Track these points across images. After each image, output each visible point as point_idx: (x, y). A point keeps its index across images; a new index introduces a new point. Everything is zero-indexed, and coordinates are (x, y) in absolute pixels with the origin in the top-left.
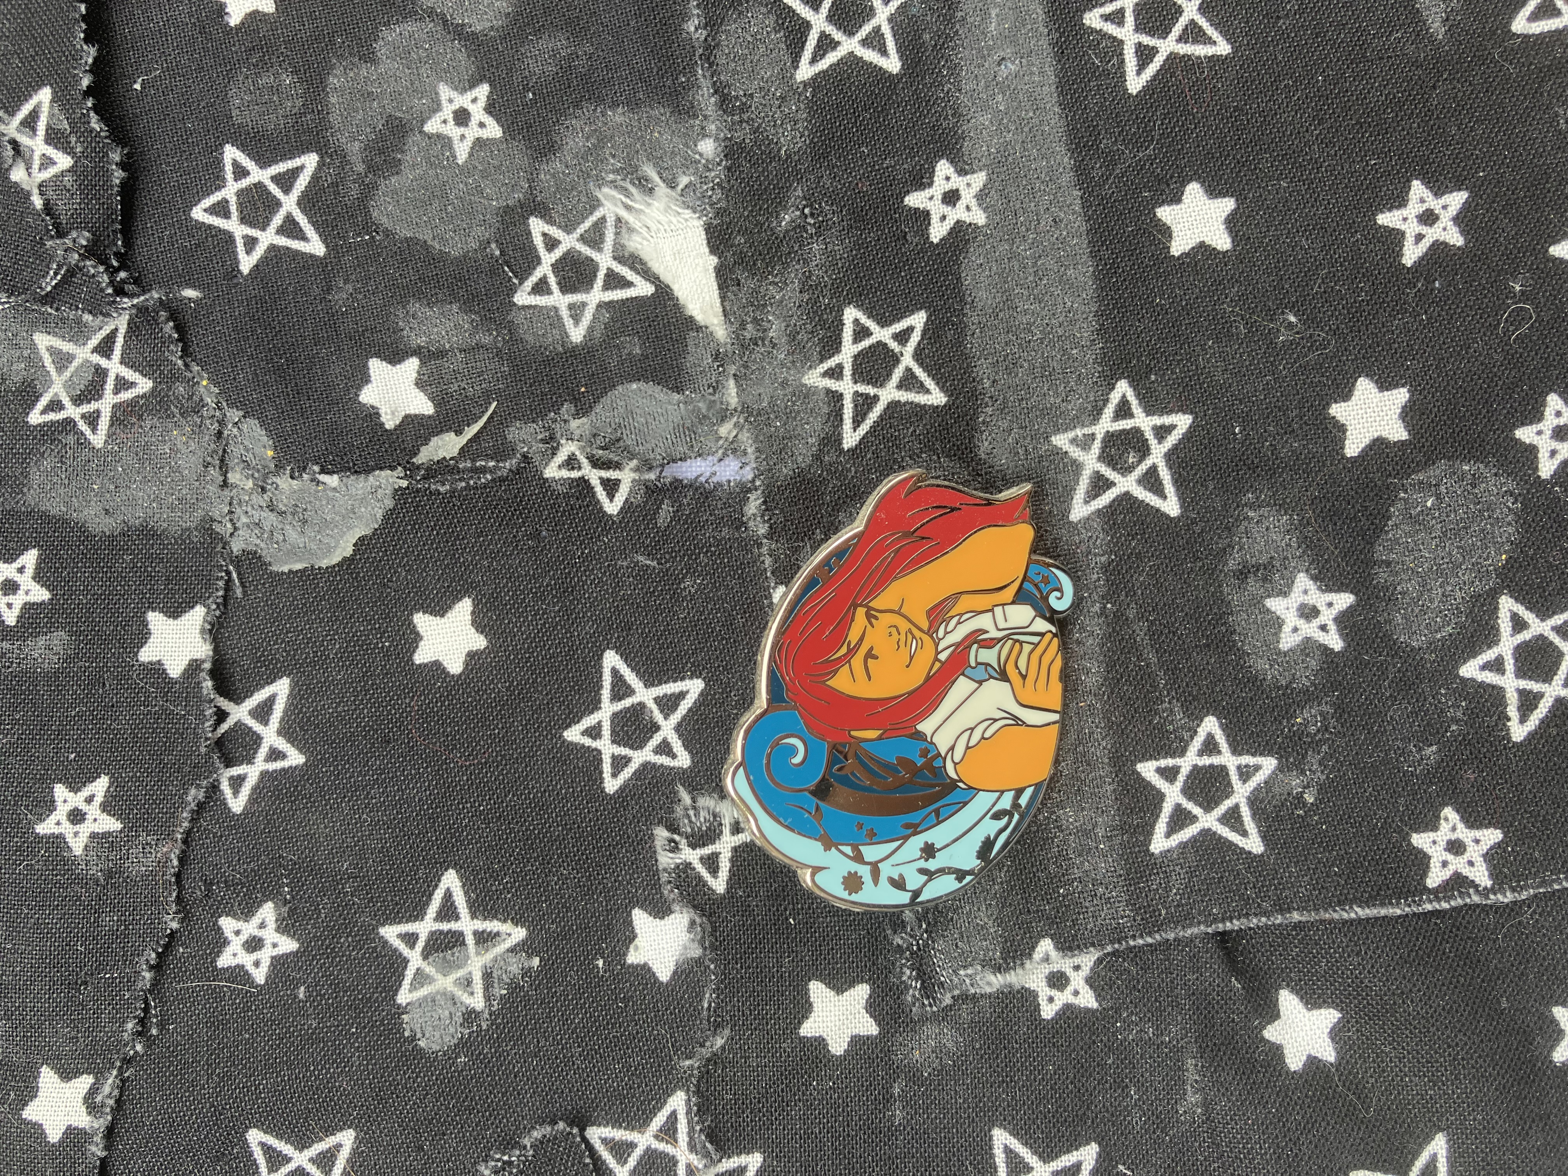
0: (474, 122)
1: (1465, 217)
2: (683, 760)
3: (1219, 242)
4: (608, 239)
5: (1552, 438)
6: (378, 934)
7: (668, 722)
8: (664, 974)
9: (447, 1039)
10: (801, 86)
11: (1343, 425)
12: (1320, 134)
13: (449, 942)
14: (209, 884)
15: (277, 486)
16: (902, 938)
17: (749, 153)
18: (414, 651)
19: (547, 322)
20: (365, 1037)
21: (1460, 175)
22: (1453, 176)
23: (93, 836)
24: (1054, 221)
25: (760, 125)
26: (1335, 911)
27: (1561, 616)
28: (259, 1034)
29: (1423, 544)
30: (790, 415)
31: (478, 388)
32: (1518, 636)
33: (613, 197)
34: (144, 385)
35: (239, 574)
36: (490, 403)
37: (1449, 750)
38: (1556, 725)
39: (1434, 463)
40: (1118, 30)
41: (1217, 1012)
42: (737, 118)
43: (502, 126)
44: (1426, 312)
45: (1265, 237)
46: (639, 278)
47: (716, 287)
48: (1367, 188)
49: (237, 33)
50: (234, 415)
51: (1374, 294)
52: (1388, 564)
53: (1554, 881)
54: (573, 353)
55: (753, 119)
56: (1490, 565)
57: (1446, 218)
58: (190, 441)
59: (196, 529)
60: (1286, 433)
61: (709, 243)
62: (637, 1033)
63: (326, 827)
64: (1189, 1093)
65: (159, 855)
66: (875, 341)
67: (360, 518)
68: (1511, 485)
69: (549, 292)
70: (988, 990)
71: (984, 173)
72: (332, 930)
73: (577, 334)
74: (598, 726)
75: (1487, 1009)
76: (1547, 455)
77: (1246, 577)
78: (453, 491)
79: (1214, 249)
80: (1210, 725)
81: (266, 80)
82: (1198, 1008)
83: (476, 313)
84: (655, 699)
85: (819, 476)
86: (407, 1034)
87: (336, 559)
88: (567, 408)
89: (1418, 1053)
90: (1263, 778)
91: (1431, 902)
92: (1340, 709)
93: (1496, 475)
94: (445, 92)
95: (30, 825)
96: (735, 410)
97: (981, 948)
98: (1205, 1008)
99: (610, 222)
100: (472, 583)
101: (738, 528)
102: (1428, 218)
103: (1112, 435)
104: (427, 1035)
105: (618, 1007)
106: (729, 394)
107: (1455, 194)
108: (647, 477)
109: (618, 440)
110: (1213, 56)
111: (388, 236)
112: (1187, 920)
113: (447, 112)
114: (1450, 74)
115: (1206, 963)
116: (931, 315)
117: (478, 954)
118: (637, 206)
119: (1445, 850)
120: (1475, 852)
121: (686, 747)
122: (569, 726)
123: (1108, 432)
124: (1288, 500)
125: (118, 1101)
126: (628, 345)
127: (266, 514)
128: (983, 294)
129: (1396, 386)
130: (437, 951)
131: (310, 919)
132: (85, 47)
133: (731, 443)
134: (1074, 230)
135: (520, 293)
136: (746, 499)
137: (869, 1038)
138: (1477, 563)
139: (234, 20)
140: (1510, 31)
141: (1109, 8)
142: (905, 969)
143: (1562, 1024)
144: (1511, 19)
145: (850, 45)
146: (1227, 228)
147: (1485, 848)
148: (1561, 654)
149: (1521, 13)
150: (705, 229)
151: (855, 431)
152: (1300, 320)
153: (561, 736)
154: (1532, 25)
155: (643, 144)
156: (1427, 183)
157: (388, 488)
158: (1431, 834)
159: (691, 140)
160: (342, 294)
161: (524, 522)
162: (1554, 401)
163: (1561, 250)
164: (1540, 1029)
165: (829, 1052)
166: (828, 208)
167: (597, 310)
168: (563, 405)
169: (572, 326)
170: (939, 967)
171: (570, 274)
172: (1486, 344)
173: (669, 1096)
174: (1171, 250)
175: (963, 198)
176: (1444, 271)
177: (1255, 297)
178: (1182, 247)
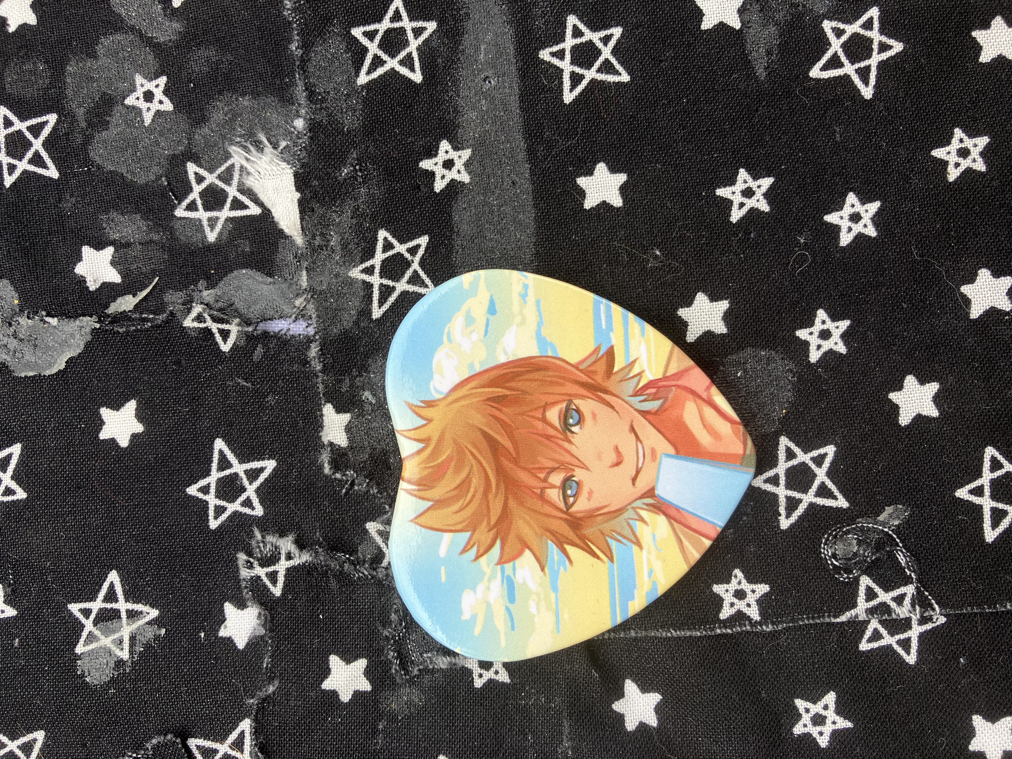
0: (156, 100)
1: (772, 193)
2: (259, 511)
3: (615, 201)
4: (235, 178)
5: (818, 337)
6: (67, 608)
7: (251, 487)
8: (241, 644)
9: (103, 677)
10: (360, 88)
11: (686, 322)
12: (684, 136)
13: (111, 616)
15: (19, 323)
16: (389, 631)
17: (324, 129)
18: (100, 432)
19: (194, 228)
20: (54, 673)
21: (770, 167)
22: (766, 168)
24: (513, 183)
25: (333, 111)
26: (657, 631)
27: (817, 451)
29: (734, 400)
30: (339, 295)
31: (149, 268)
32: (789, 463)
33: (239, 153)
36: (155, 278)
37: (741, 533)
38: (809, 521)
39: (743, 349)
40: (561, 62)
41: (583, 690)
42: (318, 106)
43: (173, 104)
44: (744, 253)
45: (645, 200)
46: (252, 204)
47: (298, 212)
48: (711, 172)
49: (13, 37)
51: (711, 239)
53: (799, 619)
54: (209, 248)
55: (328, 108)
56: (775, 416)
57: (759, 194)
61: (295, 184)
62: (223, 680)
63: (37, 539)
64: (565, 741)
66: (396, 252)
67: (70, 346)
68: (792, 366)
69: (197, 210)
70: (440, 667)
71: (470, 150)
72: (38, 604)
73: (212, 237)
74: (209, 485)
75: (751, 698)
76: (815, 348)
78: (127, 332)
79: (612, 206)
81: (29, 66)
82: (570, 688)
83: (151, 220)
84: (245, 471)
85: (357, 335)
86: (79, 673)
87: (54, 370)
88: (202, 284)
89: (707, 723)
91: (720, 628)
93: (782, 359)
94: (139, 79)
96: (306, 290)
98: (575, 687)
99: (237, 167)
100: (137, 390)
101: (304, 365)
102: (748, 193)
104: (92, 674)
105: (211, 663)
106: (302, 280)
107: (766, 179)
108: (247, 329)
109: (232, 305)
110: (618, 82)
111: (99, 168)
113: (140, 92)
114: (767, 103)
115: (577, 659)
116: (432, 238)
117: (128, 624)
118: (252, 158)
119: (733, 596)
120: (751, 598)
121: (262, 502)
122: (190, 485)
126: (242, 245)
127: (12, 339)
128: (465, 227)
129: (722, 299)
130: (102, 621)
131: (25, 596)
133: (302, 311)
134: (524, 190)
135: (178, 210)
136: (309, 347)
137: (365, 692)
138: (767, 414)
139: (12, 29)
140: (808, 76)
141: (555, 49)
142: (390, 652)
143: (800, 710)
144: (810, 68)
145: (392, 63)
146: (620, 193)
147: (758, 596)
148: (815, 476)
149: (817, 65)
150: (294, 175)
151: (380, 308)
152: (663, 254)
153: (185, 491)
154: (823, 73)
155: (260, 120)
156: (749, 171)
157: (88, 328)
158: (725, 585)
159: (289, 119)
160: (68, 204)
161: (171, 354)
162: (821, 314)
163: (831, 218)
164: (786, 712)
165: (339, 700)
166: (370, 166)
167: (225, 222)
168: (199, 281)
169: (209, 232)
170: (411, 650)
171: (211, 199)
172: (780, 275)
173: (240, 721)
174: (584, 205)
175: (456, 165)
176: (756, 227)
177: (635, 238)
178: (591, 204)
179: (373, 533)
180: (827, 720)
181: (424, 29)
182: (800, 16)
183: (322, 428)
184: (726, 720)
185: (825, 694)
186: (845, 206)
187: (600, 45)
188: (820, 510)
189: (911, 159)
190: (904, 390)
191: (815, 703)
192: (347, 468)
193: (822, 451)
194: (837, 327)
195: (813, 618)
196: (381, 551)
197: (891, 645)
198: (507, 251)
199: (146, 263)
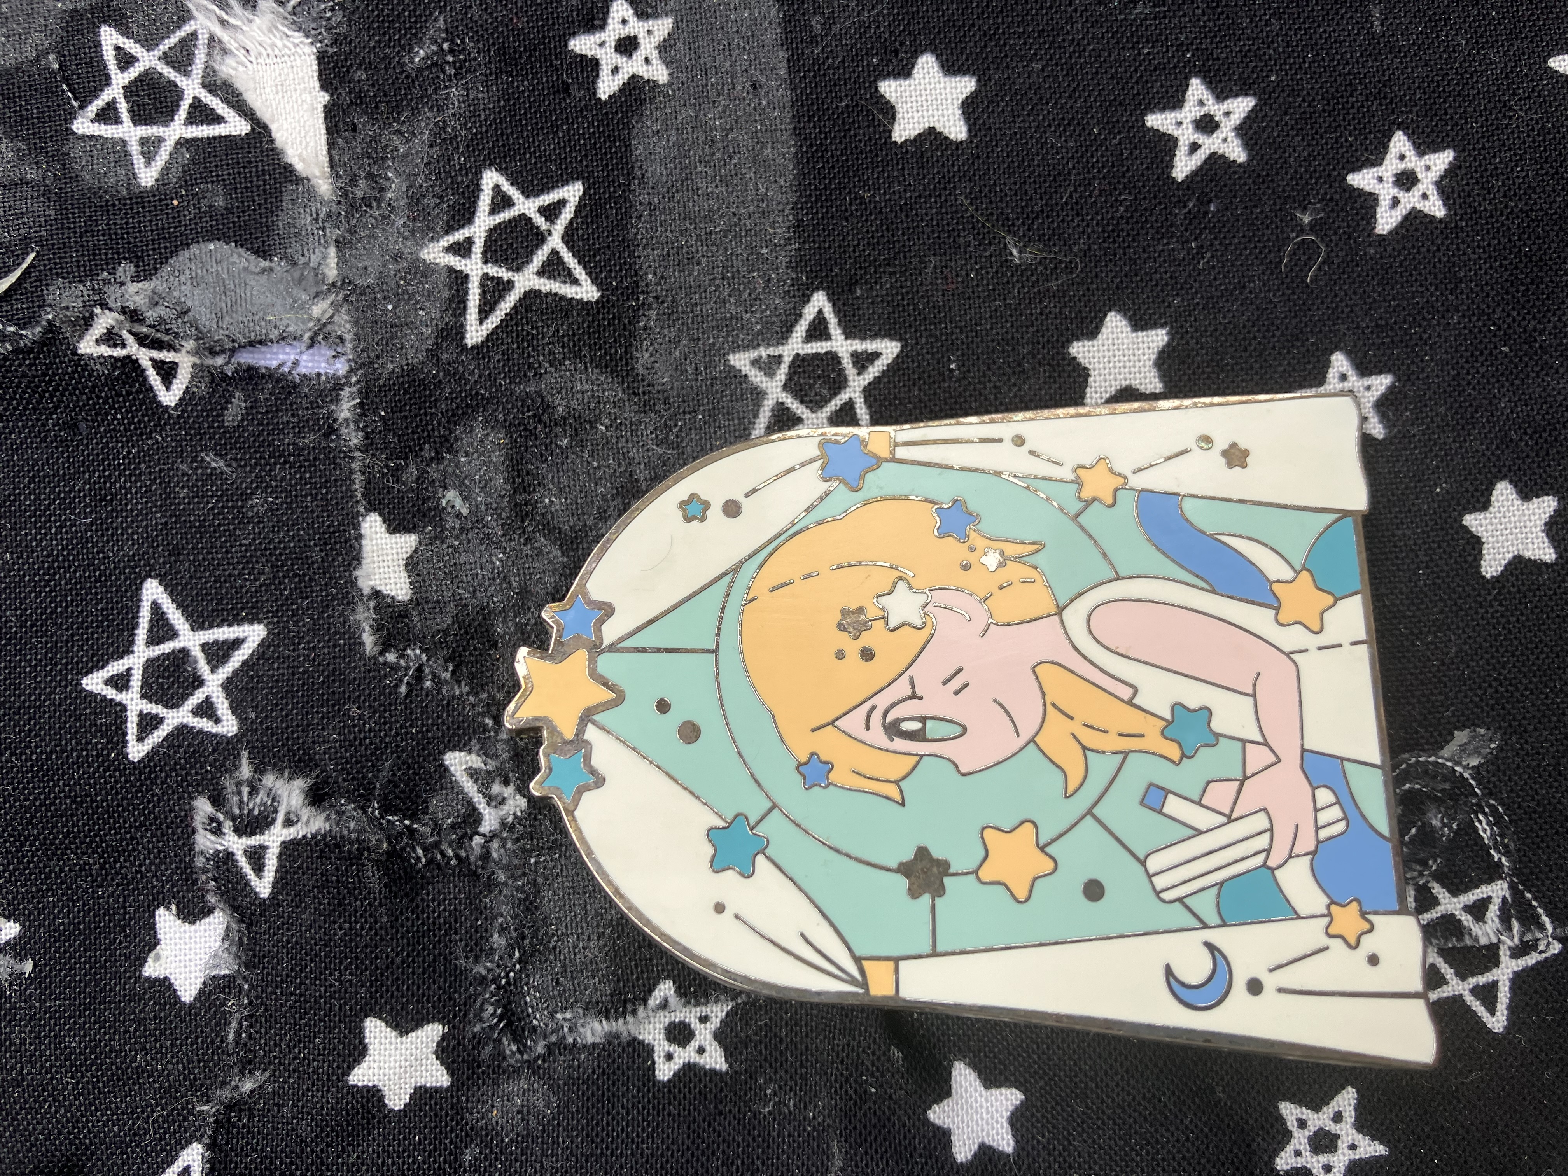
1: (1251, 128)
2: (229, 726)
3: (953, 129)
4: (197, 61)
7: (215, 676)
8: (187, 992)
11: (1086, 369)
16: (487, 968)
19: (112, 158)
21: (1249, 78)
22: (1240, 78)
24: (754, 86)
30: (402, 296)
31: (15, 233)
33: (207, 9)
36: (28, 254)
41: (871, 1085)
44: (1196, 239)
45: (1009, 129)
46: (233, 113)
47: (324, 131)
48: (1137, 82)
51: (1136, 210)
54: (140, 198)
57: (1227, 127)
61: (320, 75)
66: (517, 213)
69: (117, 121)
70: (591, 1040)
71: (670, 20)
73: (147, 176)
74: (128, 673)
75: (1197, 1100)
79: (946, 138)
83: (23, 140)
84: (202, 645)
85: (434, 377)
88: (124, 269)
89: (1111, 1148)
96: (334, 284)
97: (587, 987)
99: (203, 39)
101: (326, 435)
102: (1207, 125)
103: (803, 360)
105: (126, 1031)
106: (327, 265)
107: (1240, 99)
108: (210, 362)
109: (185, 314)
115: (861, 1024)
116: (589, 188)
118: (232, 21)
121: (234, 709)
122: (90, 671)
123: (798, 355)
126: (209, 195)
128: (657, 168)
129: (1153, 327)
133: (325, 325)
134: (776, 100)
135: (80, 120)
136: (337, 400)
137: (437, 1090)
142: (487, 1006)
143: (1289, 1124)
146: (963, 113)
150: (318, 58)
151: (481, 323)
153: (79, 684)
156: (1208, 83)
161: (55, 408)
162: (1339, 362)
163: (1360, 179)
164: (1263, 1128)
165: (385, 1105)
166: (472, 45)
167: (175, 148)
168: (120, 263)
169: (142, 166)
170: (532, 1007)
171: (147, 101)
172: (1264, 285)
173: (183, 1148)
174: (893, 135)
175: (642, 47)
176: (1221, 191)
177: (991, 202)
178: (907, 133)
179: (458, 774)
180: (1340, 1142)
183: (360, 563)
184: (1148, 1143)
185: (1337, 1092)
186: (1388, 156)
189: (1512, 72)
190: (1491, 509)
191: (1316, 1108)
192: (409, 642)
194: (1368, 388)
196: (475, 809)
197: (1461, 996)
198: (740, 219)
199: (10, 223)
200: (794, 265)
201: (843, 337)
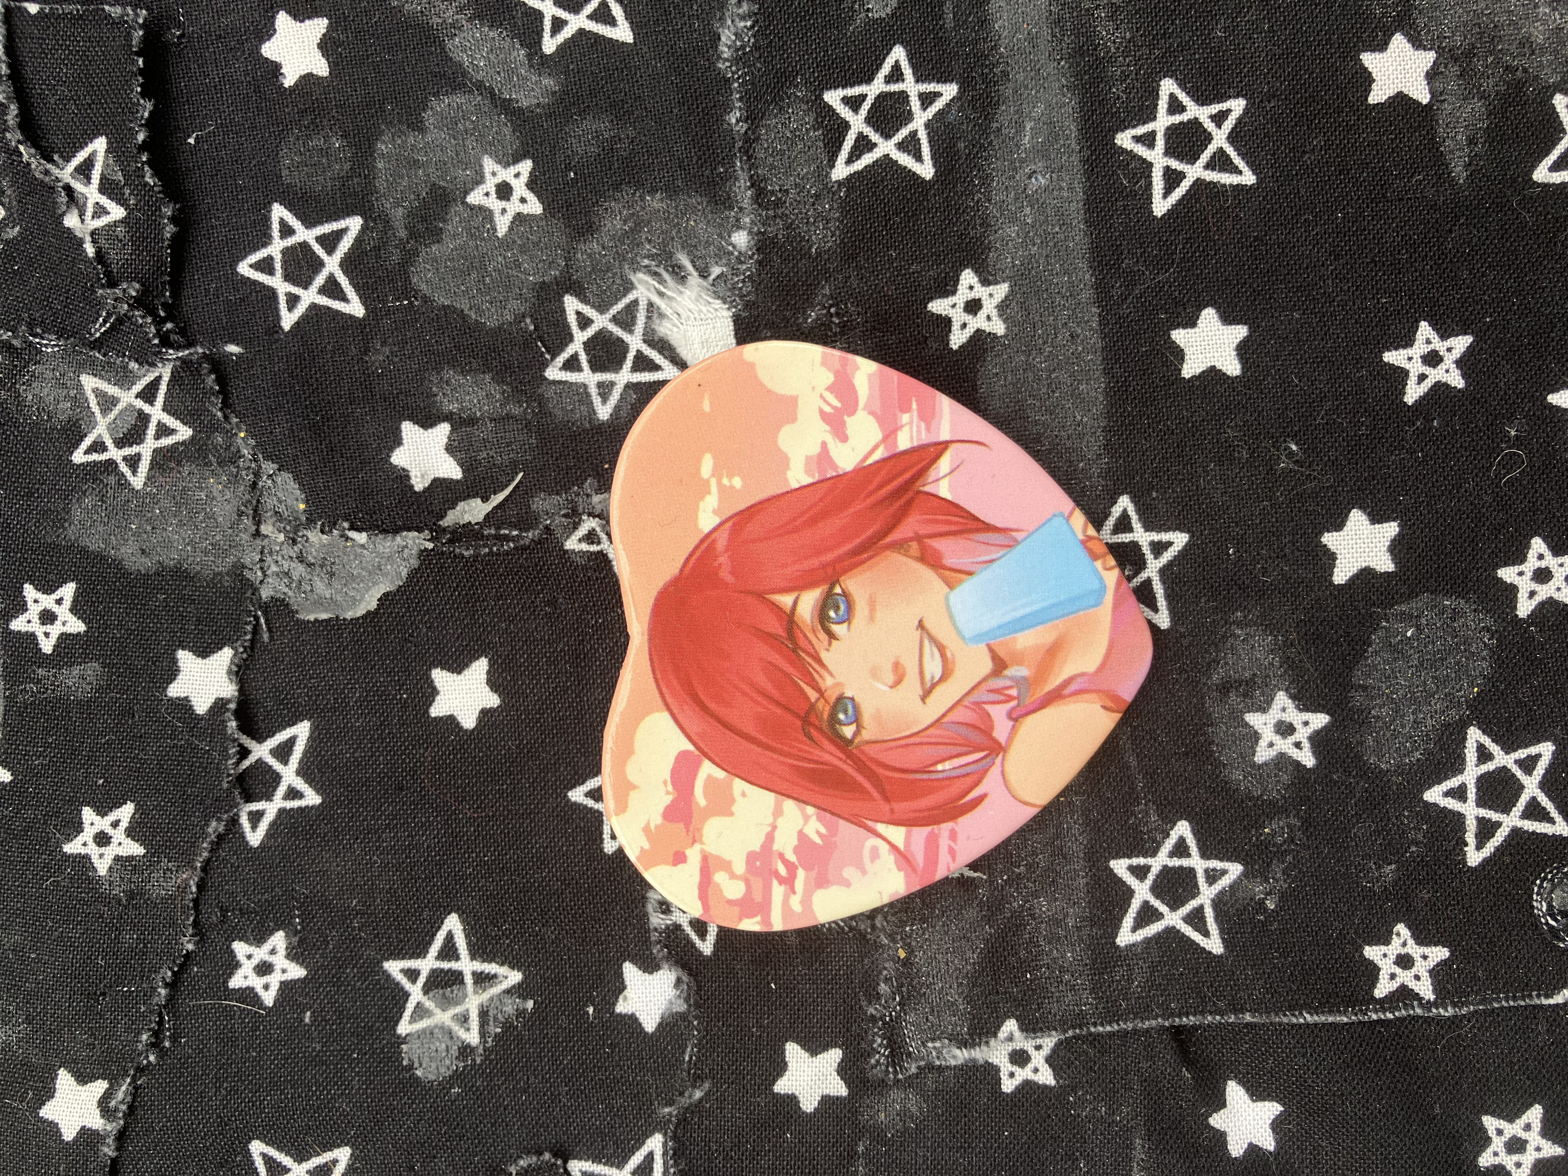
0: (515, 197)
1: (1468, 360)
3: (1229, 367)
4: (639, 322)
5: (1532, 579)
6: (382, 967)
8: (650, 1024)
9: (443, 1070)
10: (836, 185)
11: (1334, 553)
12: (1336, 269)
13: (449, 980)
14: (224, 910)
15: (308, 539)
16: (876, 1009)
17: (780, 248)
18: (430, 705)
19: (576, 398)
20: (366, 1063)
21: (1467, 319)
22: (1460, 320)
23: (117, 859)
24: (1071, 335)
25: (794, 221)
26: (1285, 1015)
27: (1525, 751)
28: (265, 1053)
29: (1400, 672)
31: (506, 457)
32: (1482, 767)
33: (647, 282)
34: (184, 433)
35: (266, 620)
36: (517, 474)
37: (1407, 870)
38: (1511, 854)
39: (1417, 596)
40: (1148, 152)
41: (1167, 1099)
42: (771, 213)
43: (543, 203)
44: (1422, 450)
45: (1274, 366)
46: (668, 363)
48: (1376, 326)
49: (290, 94)
50: (269, 467)
51: (1374, 429)
52: (1365, 688)
53: (1494, 999)
54: (599, 430)
55: (786, 215)
56: (1462, 697)
57: (1449, 361)
58: (226, 490)
59: (228, 574)
60: (1278, 557)
61: (736, 334)
62: (622, 1077)
63: (338, 866)
64: (1135, 1170)
65: (179, 881)
67: (385, 575)
68: (1489, 622)
69: (579, 369)
70: (953, 1063)
71: (1006, 285)
72: (339, 960)
73: (604, 412)
74: (601, 789)
75: (1420, 1114)
76: (1526, 595)
77: (1228, 691)
78: (476, 556)
79: (1224, 374)
80: (1183, 829)
81: (317, 142)
82: (1149, 1094)
83: (507, 384)
86: (405, 1063)
87: (360, 612)
88: (587, 483)
89: (1352, 1149)
90: (1228, 882)
91: (1376, 1012)
92: (1307, 823)
94: (489, 164)
95: (58, 844)
97: (950, 1023)
98: (1156, 1095)
99: (643, 305)
100: (489, 643)
102: (1433, 359)
104: (424, 1065)
105: (605, 1052)
107: (1460, 337)
110: (1238, 185)
111: (426, 302)
112: (1145, 1012)
113: (490, 185)
114: (1467, 219)
115: (1160, 1052)
117: (475, 992)
118: (669, 293)
119: (1394, 963)
120: (1421, 967)
122: (573, 787)
124: (1275, 621)
125: (131, 1107)
127: (295, 564)
129: (1388, 520)
130: (437, 987)
131: (319, 949)
132: (142, 101)
134: (1089, 346)
135: (551, 369)
137: (838, 1098)
138: (1450, 694)
139: (289, 81)
140: (1531, 179)
141: (1141, 130)
142: (876, 1038)
143: (1489, 1132)
144: (1534, 167)
145: (886, 147)
146: (1238, 354)
147: (1432, 964)
148: (1521, 787)
149: (1544, 163)
150: (734, 321)
152: (1301, 449)
153: (566, 796)
154: (1554, 174)
155: (679, 231)
156: (1434, 326)
157: (416, 549)
158: (1383, 948)
159: (726, 231)
160: (379, 356)
161: (542, 589)
162: (1538, 545)
163: (1557, 399)
164: (1469, 1135)
165: (800, 1108)
166: (853, 309)
167: (624, 390)
168: (586, 479)
169: (600, 404)
170: (909, 1037)
171: (601, 353)
172: (1477, 485)
173: (648, 1137)
174: (1183, 372)
175: (985, 307)
176: (1443, 411)
177: (1259, 424)
178: (1193, 370)
180: (1528, 1146)
181: (938, 95)
182: (1518, 86)
184: (1382, 1146)
185: (1527, 1108)
187: (1210, 126)
188: (1528, 838)
191: (1511, 1121)
193: (1533, 750)
194: (1561, 565)
195: (1514, 998)
198: (1061, 440)
199: (502, 449)
200: (1104, 475)
201: (1143, 530)
